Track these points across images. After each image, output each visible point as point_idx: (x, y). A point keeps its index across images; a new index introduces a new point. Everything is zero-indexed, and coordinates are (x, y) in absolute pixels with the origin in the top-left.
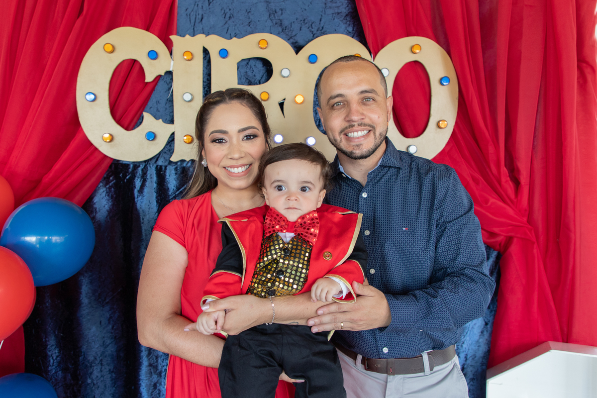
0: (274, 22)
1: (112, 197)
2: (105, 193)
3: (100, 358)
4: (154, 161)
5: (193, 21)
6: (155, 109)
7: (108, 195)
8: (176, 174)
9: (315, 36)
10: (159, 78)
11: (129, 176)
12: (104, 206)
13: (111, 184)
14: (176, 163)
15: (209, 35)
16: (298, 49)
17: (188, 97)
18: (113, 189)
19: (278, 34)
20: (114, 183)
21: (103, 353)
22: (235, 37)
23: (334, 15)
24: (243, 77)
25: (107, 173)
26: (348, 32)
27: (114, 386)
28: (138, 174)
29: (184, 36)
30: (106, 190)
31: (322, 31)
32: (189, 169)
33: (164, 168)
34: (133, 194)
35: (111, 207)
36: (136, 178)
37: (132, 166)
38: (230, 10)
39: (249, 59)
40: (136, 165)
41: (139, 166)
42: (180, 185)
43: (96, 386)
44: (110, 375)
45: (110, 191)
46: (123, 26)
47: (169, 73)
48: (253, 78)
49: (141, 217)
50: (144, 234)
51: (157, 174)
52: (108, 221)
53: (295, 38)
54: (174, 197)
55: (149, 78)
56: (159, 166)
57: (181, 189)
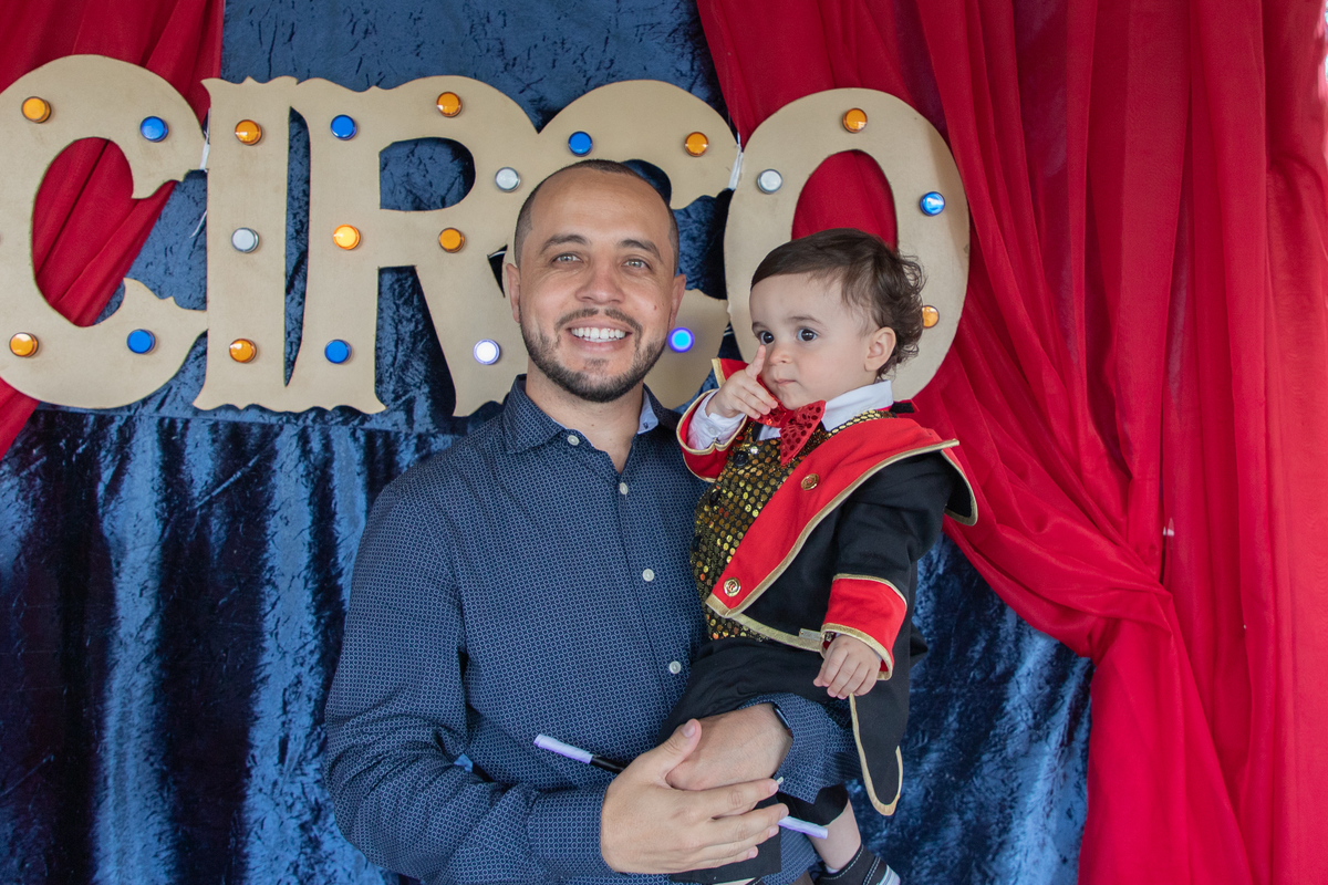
0: (484, 47)
1: (35, 503)
2: (12, 496)
4: (153, 406)
5: (267, 39)
6: (161, 270)
7: (25, 498)
8: (214, 441)
9: (592, 83)
10: (170, 187)
11: (84, 446)
12: (13, 527)
13: (33, 467)
14: (211, 413)
15: (308, 77)
16: (543, 116)
17: (244, 240)
18: (38, 481)
19: (493, 80)
20: (43, 466)
22: (377, 85)
23: (641, 29)
24: (398, 188)
25: (24, 437)
26: (678, 74)
28: (108, 442)
29: (241, 81)
30: (20, 484)
31: (611, 71)
32: (249, 430)
33: (180, 425)
34: (92, 494)
35: (31, 530)
36: (103, 453)
37: (92, 418)
38: (366, 12)
39: (417, 142)
40: (103, 417)
41: (112, 420)
42: (223, 471)
45: (31, 487)
46: (78, 51)
47: (199, 176)
48: (425, 191)
49: (113, 558)
51: (160, 440)
52: (22, 569)
53: (537, 87)
54: (205, 503)
55: (143, 188)
56: (167, 421)
57: (225, 485)
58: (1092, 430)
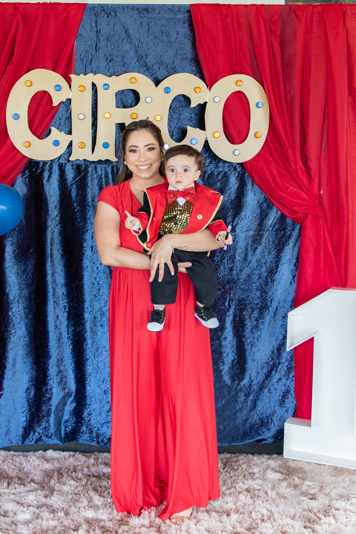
0: (141, 64)
1: (27, 185)
2: (22, 182)
3: (18, 298)
4: (57, 160)
5: (85, 64)
6: (58, 124)
7: (24, 184)
8: (72, 169)
9: (169, 74)
10: (61, 103)
11: (40, 170)
13: (26, 176)
14: (73, 161)
15: (96, 74)
16: (157, 82)
17: (81, 117)
18: (27, 180)
19: (144, 73)
20: (29, 175)
21: (20, 294)
22: (114, 75)
23: (183, 59)
24: (119, 102)
25: (24, 168)
26: (192, 71)
27: (27, 318)
28: (46, 169)
29: (79, 75)
30: (24, 180)
31: (175, 71)
32: (82, 166)
33: (64, 165)
34: (43, 183)
35: (26, 192)
36: (45, 172)
37: (41, 163)
38: (110, 56)
39: (124, 90)
40: (45, 163)
41: (47, 163)
42: (75, 177)
43: (15, 318)
44: (24, 311)
46: (37, 68)
47: (69, 100)
48: (126, 103)
49: (48, 199)
50: (50, 211)
51: (59, 169)
53: (155, 75)
54: (71, 185)
55: (55, 103)
56: (61, 164)
57: (76, 180)
58: (301, 164)
